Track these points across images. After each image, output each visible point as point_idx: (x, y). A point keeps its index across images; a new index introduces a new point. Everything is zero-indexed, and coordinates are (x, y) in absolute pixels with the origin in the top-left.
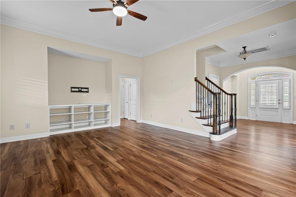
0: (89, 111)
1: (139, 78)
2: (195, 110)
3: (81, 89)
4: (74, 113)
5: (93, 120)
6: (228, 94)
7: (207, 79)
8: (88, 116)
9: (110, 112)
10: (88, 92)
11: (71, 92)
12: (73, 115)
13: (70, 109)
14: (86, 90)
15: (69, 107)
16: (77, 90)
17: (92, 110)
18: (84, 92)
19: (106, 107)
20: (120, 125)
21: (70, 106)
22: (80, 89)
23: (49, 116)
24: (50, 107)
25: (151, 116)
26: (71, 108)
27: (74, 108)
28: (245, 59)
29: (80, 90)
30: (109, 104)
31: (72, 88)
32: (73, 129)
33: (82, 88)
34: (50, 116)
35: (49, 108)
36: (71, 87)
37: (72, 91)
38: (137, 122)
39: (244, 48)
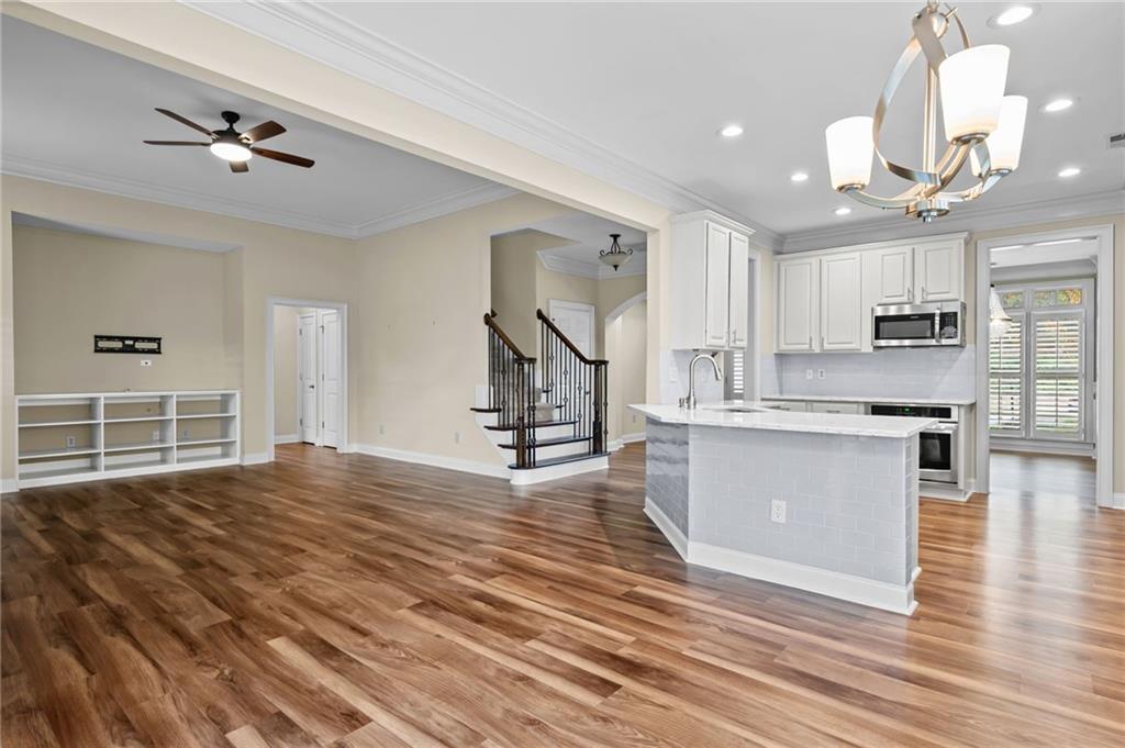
0: (163, 413)
1: (346, 306)
2: (487, 407)
3: (131, 342)
4: (105, 418)
5: (175, 444)
6: (587, 362)
7: (540, 315)
8: (158, 433)
9: (238, 419)
10: (160, 353)
11: (96, 351)
12: (102, 427)
13: (90, 408)
14: (154, 346)
15: (88, 402)
16: (119, 345)
17: (172, 414)
18: (143, 351)
19: (225, 401)
20: (273, 459)
21: (91, 399)
22: (127, 342)
23: (17, 430)
24: (20, 401)
25: (382, 432)
26: (95, 405)
27: (105, 405)
28: (616, 267)
29: (129, 346)
30: (233, 392)
31: (98, 338)
32: (103, 472)
33: (136, 339)
34: (20, 429)
35: (17, 404)
36: (96, 337)
37: (98, 350)
38: (338, 451)
39: (615, 237)
